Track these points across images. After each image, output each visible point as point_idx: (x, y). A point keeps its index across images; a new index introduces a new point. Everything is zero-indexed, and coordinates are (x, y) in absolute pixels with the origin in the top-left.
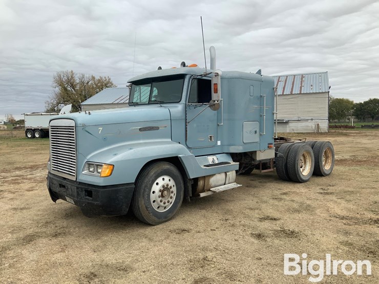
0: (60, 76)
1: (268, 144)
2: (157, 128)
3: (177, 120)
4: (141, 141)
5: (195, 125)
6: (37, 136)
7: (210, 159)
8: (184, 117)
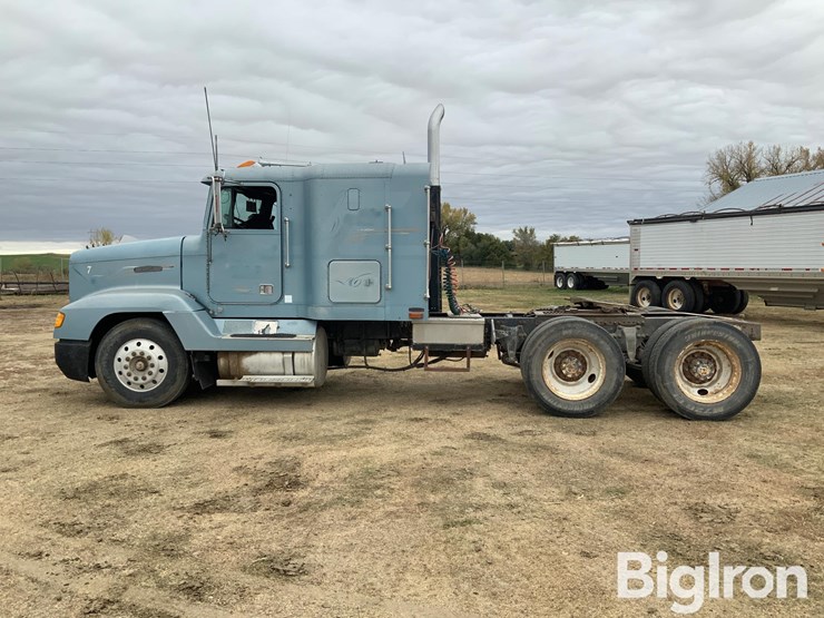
0: (722, 159)
1: (410, 310)
2: (160, 269)
3: (193, 256)
4: (136, 287)
5: (227, 266)
6: (570, 285)
7: (259, 326)
8: (205, 251)
